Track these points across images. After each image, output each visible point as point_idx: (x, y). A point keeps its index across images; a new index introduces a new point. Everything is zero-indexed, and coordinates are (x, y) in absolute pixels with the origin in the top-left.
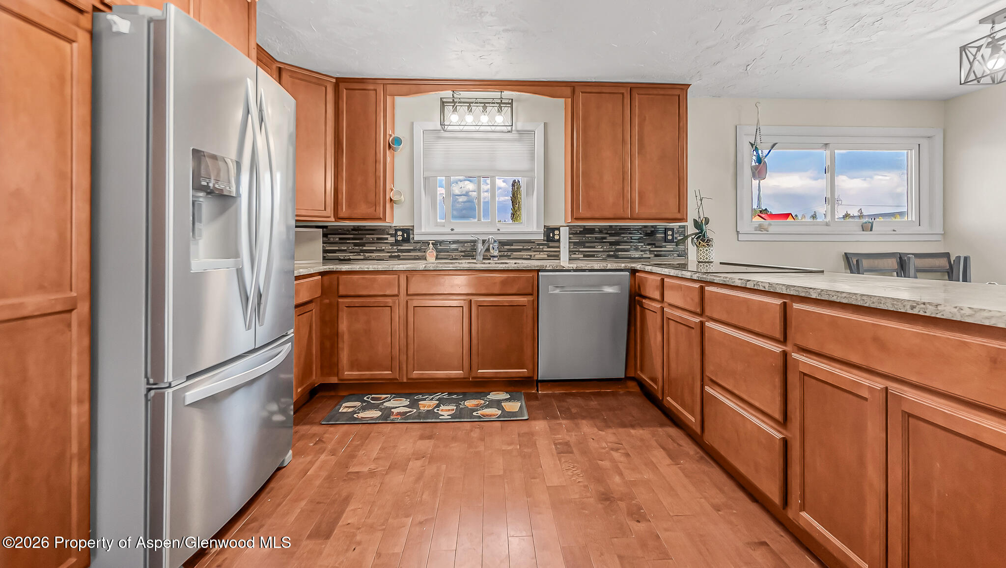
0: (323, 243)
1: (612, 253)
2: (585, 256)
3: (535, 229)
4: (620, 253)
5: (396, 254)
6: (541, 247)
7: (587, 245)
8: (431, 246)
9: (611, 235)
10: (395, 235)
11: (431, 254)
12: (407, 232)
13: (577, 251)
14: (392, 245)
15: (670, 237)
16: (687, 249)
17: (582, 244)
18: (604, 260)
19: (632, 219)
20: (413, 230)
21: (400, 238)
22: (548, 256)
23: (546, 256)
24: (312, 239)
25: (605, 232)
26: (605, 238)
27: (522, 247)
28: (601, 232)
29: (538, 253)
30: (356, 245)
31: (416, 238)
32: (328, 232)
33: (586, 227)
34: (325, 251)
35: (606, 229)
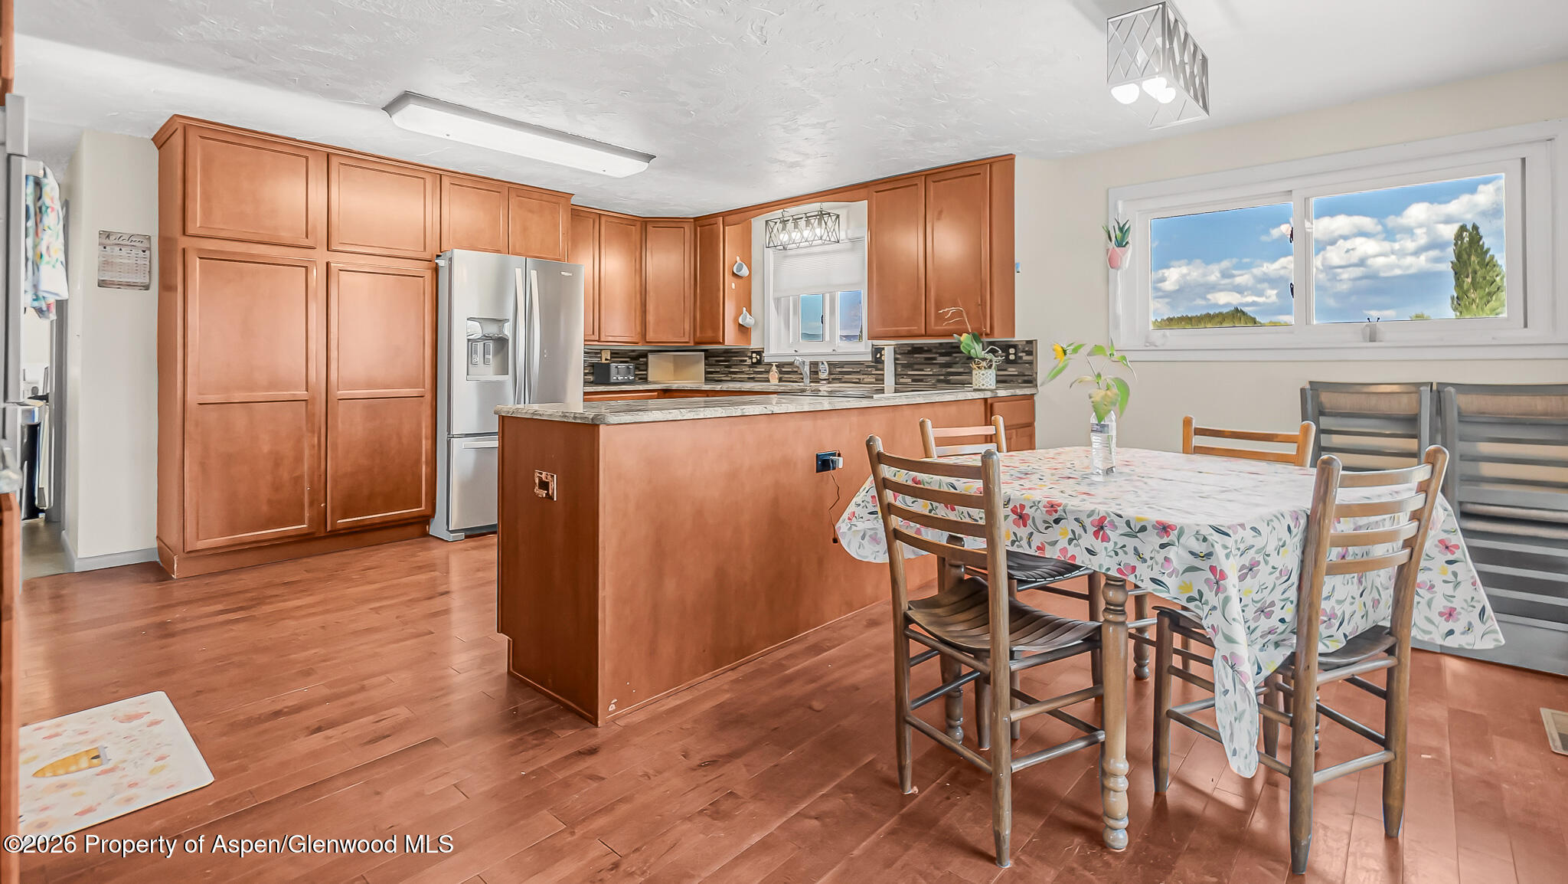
0: (705, 365)
1: (942, 377)
2: (913, 381)
3: (863, 350)
4: (951, 377)
5: (752, 376)
6: (870, 369)
7: (916, 367)
8: (774, 368)
9: (942, 355)
10: (751, 358)
11: (774, 375)
12: (759, 353)
13: (905, 375)
14: (750, 366)
15: (1012, 357)
16: (1036, 373)
17: (909, 366)
18: (934, 387)
19: (926, 335)
20: (763, 352)
21: (754, 360)
22: (876, 380)
23: (874, 380)
24: (698, 362)
25: (934, 350)
26: (934, 359)
27: (851, 370)
28: (929, 351)
29: (866, 376)
30: (727, 367)
31: (766, 360)
32: (708, 355)
33: (915, 346)
34: (707, 373)
35: (936, 347)
